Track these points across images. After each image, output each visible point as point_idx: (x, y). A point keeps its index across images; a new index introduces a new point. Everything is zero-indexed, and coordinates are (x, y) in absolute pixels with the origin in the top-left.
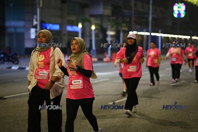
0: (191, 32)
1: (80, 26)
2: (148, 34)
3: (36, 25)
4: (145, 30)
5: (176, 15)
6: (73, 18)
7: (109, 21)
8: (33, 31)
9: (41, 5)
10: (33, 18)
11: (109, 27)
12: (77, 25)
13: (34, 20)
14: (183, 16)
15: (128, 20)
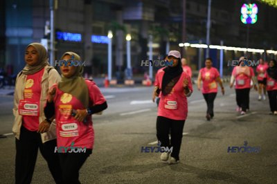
0: (265, 43)
1: (110, 35)
2: (205, 46)
3: (49, 34)
4: (201, 42)
6: (101, 25)
7: (151, 28)
8: (44, 42)
9: (56, 7)
11: (151, 37)
12: (106, 35)
13: (46, 27)
14: (254, 21)
15: (177, 27)
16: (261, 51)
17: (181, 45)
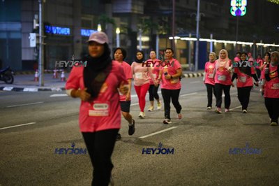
1: (99, 29)
4: (190, 35)
6: (90, 18)
7: (141, 22)
11: (141, 30)
15: (167, 20)
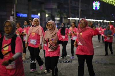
0: (103, 18)
1: (39, 15)
2: (79, 19)
3: (14, 14)
4: (77, 17)
5: (94, 8)
6: (35, 10)
7: (56, 12)
8: (11, 17)
9: (16, 3)
10: (11, 10)
11: (56, 15)
12: (37, 14)
13: (12, 11)
14: (98, 8)
15: (67, 11)
16: (102, 21)
17: (69, 18)
